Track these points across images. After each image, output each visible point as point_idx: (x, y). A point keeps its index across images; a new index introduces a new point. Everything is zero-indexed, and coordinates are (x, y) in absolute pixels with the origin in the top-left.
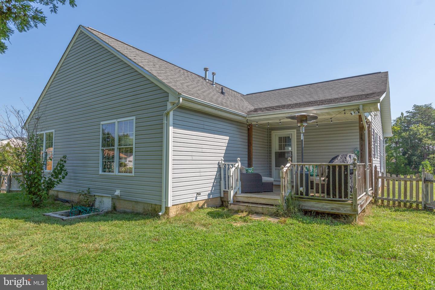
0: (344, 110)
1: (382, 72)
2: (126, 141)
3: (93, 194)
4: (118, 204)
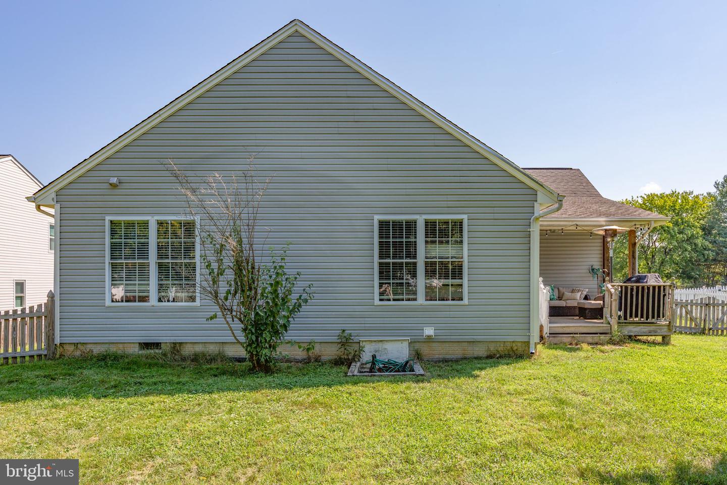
0: (635, 225)
1: (573, 168)
2: (444, 251)
3: (356, 339)
4: (425, 350)
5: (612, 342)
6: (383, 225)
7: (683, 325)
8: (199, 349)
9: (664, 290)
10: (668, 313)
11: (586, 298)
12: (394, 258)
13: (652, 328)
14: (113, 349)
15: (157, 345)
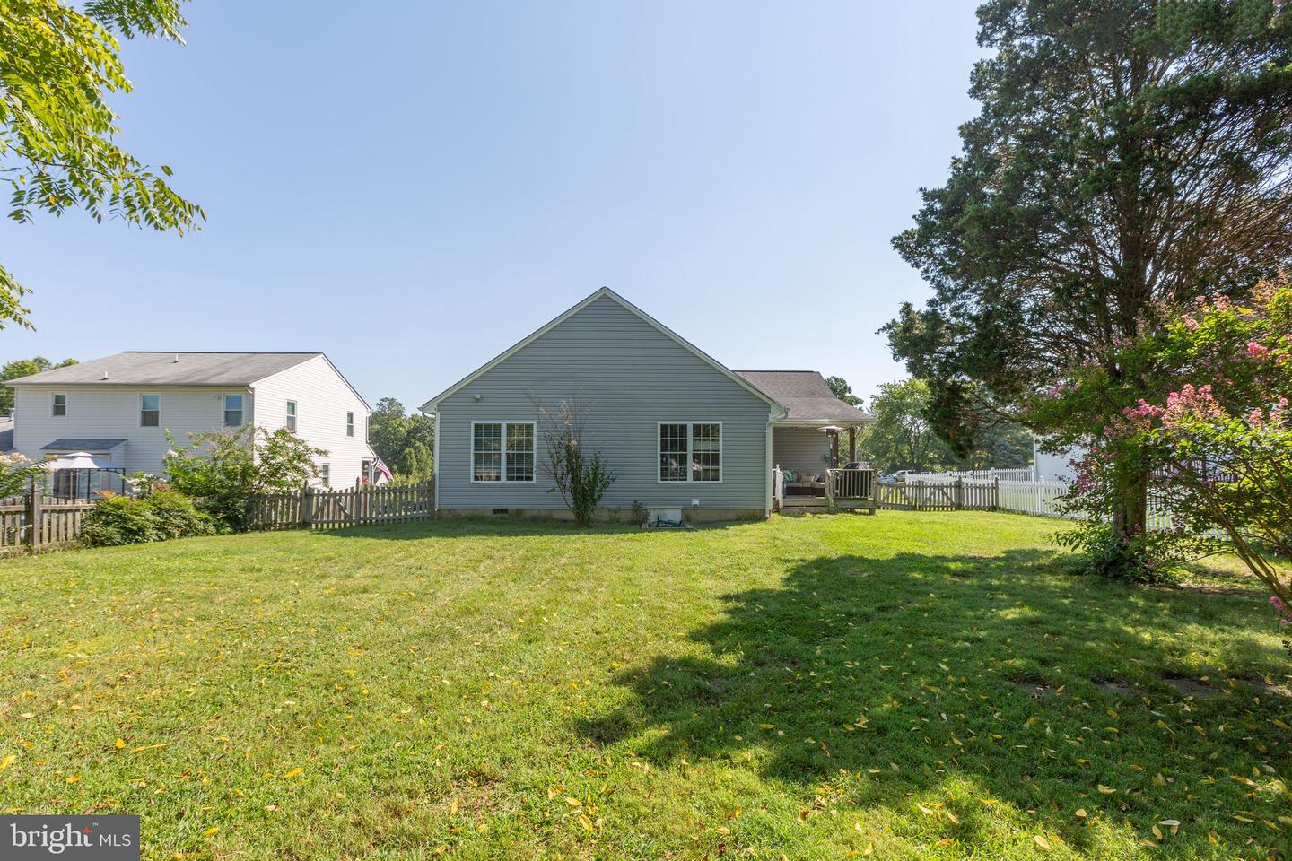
2: (706, 446)
3: (645, 507)
4: (693, 515)
5: (829, 512)
6: (664, 428)
7: (890, 502)
8: (535, 513)
9: (870, 475)
10: (873, 492)
11: (818, 481)
12: (680, 450)
13: (861, 502)
14: (476, 513)
15: (505, 511)
